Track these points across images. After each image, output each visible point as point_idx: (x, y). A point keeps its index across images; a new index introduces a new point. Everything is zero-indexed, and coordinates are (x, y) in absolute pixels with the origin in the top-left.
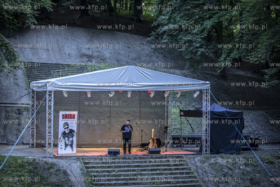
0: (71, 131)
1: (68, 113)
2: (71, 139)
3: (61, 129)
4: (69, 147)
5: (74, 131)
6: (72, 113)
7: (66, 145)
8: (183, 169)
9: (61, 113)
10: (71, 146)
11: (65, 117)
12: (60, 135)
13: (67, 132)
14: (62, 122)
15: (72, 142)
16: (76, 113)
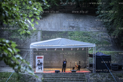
0: (41, 63)
1: (39, 56)
2: (41, 66)
3: (37, 63)
4: (40, 69)
5: (42, 63)
6: (41, 56)
7: (39, 69)
8: (82, 79)
9: (37, 57)
10: (41, 69)
11: (38, 58)
12: (36, 65)
13: (39, 63)
14: (37, 60)
15: (42, 67)
16: (43, 56)
